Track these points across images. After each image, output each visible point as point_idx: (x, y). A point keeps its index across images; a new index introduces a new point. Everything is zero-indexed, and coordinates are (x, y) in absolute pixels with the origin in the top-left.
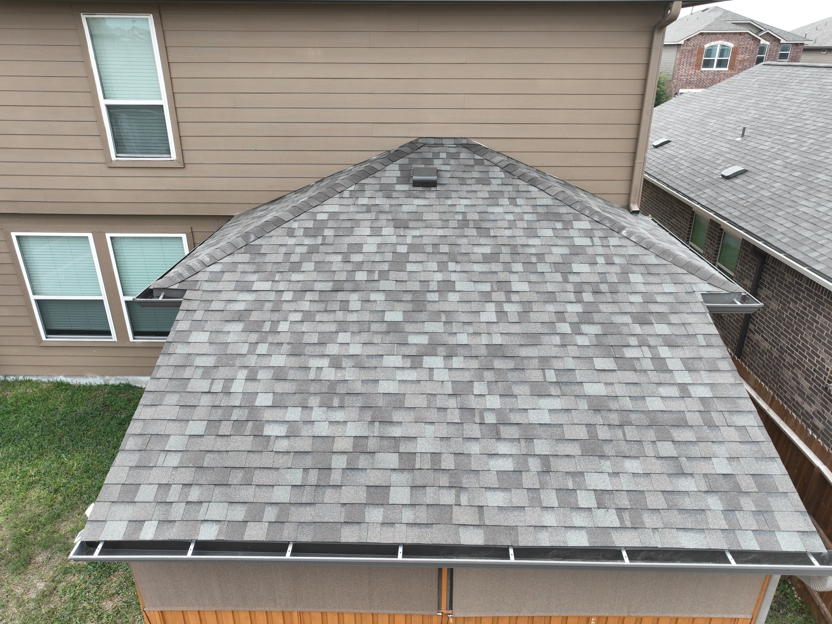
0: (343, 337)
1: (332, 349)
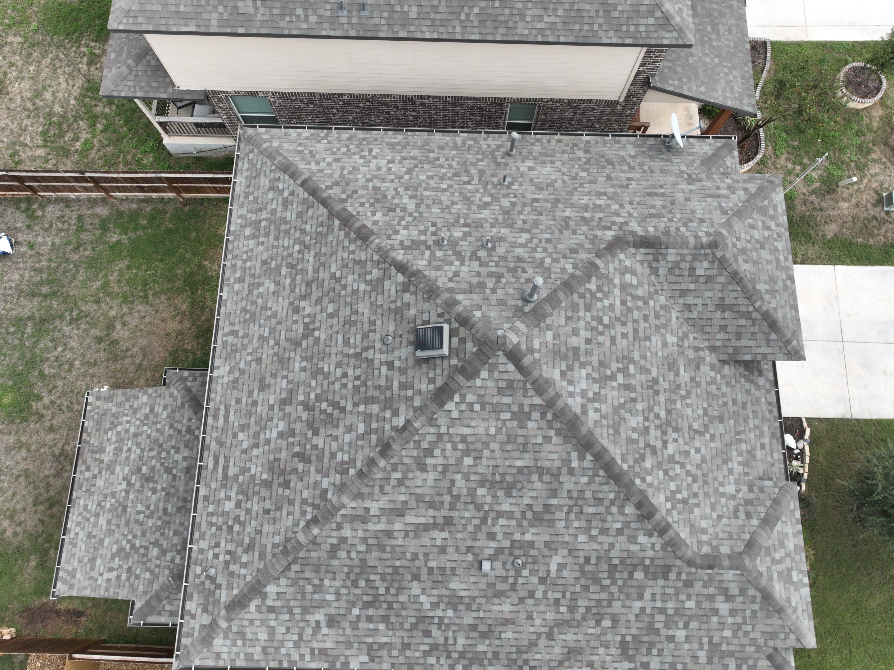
0: (138, 451)
1: (134, 448)
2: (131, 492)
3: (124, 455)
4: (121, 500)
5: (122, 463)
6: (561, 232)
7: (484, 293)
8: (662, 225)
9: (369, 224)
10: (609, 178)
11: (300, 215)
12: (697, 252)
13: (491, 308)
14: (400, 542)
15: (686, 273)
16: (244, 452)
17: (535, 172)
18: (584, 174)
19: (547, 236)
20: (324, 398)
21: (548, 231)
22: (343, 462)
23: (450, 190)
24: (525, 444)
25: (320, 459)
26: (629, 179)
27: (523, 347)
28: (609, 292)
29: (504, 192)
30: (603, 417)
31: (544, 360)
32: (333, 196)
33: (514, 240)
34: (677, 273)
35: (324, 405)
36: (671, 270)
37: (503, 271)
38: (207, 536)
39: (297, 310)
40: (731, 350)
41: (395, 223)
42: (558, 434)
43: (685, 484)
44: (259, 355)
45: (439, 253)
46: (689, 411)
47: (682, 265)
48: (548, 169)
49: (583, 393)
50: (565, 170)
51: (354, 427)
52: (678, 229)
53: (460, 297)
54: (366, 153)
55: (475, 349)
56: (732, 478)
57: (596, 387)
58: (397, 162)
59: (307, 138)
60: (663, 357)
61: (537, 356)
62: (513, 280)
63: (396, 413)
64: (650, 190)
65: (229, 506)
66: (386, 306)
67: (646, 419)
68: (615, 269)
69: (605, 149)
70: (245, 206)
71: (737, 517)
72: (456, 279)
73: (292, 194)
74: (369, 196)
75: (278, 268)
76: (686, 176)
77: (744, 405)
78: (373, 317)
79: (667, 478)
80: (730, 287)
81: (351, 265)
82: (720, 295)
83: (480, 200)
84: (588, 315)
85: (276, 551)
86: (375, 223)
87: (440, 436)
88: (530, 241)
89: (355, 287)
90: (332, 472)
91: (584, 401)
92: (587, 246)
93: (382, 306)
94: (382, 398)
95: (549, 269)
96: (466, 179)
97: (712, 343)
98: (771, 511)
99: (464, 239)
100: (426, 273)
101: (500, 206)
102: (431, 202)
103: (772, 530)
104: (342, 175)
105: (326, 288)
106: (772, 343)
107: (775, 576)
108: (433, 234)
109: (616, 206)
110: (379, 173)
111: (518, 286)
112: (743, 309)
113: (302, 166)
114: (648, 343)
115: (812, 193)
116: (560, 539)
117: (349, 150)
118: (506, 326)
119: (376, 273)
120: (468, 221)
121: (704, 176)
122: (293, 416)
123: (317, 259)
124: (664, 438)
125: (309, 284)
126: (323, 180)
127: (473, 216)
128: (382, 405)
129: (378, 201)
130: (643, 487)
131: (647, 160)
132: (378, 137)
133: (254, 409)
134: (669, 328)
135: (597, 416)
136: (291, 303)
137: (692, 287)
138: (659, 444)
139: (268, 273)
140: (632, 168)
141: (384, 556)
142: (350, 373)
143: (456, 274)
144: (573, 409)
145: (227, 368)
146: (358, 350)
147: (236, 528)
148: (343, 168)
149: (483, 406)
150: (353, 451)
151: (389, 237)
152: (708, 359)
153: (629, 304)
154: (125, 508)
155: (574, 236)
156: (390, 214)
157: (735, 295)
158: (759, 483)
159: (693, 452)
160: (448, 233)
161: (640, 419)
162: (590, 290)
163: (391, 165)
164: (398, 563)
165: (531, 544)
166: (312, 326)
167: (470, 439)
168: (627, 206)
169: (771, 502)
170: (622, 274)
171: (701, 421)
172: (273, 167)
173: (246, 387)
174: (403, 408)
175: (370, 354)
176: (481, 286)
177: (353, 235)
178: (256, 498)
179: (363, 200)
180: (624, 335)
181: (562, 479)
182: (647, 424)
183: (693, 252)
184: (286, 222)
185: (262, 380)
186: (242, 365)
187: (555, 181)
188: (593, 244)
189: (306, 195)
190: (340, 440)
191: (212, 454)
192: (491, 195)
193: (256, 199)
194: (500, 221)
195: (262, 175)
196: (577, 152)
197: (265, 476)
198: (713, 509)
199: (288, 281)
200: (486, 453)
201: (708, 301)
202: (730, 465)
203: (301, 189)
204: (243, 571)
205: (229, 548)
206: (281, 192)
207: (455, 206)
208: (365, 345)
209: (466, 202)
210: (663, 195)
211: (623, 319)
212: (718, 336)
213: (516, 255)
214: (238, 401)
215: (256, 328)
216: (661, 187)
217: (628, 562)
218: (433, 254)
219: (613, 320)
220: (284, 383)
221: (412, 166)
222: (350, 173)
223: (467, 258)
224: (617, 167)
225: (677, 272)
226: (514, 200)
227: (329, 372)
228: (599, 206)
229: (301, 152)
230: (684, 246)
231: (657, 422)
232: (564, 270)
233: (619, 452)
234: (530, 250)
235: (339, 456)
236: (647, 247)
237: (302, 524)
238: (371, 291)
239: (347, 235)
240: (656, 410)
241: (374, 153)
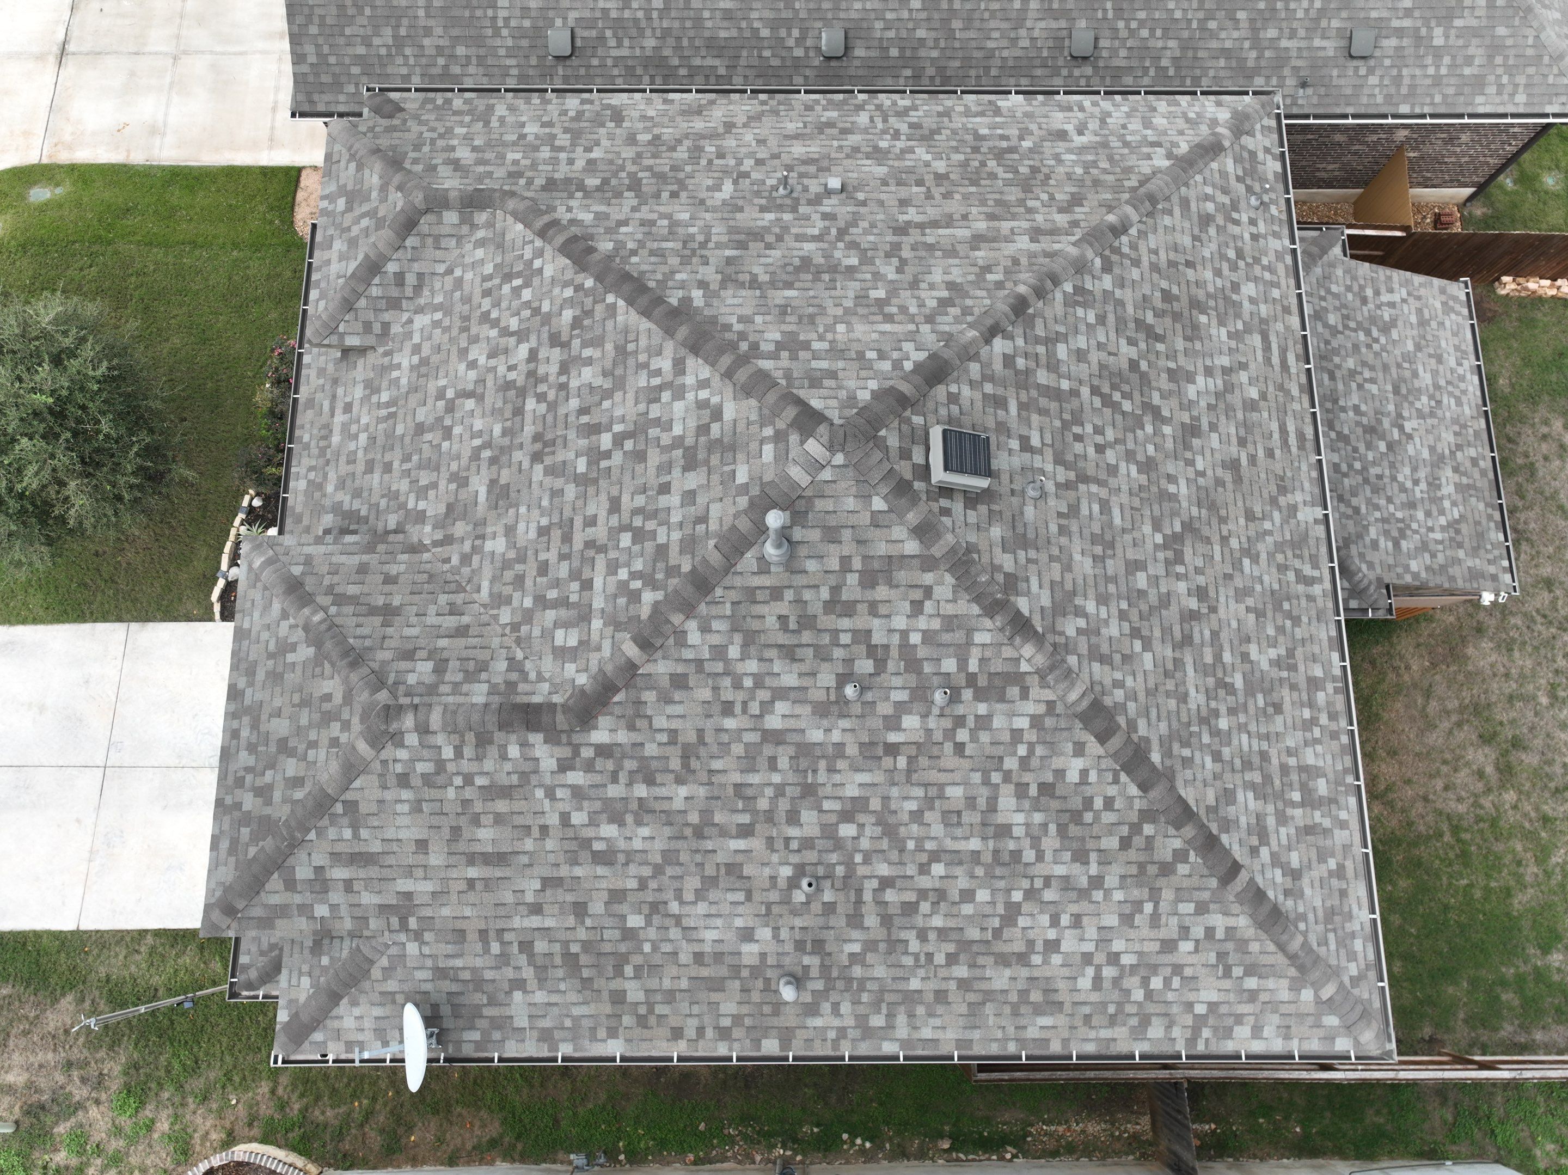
0: (1400, 478)
1: (1409, 484)
2: (1393, 414)
3: (1422, 474)
4: (1406, 405)
5: (1421, 463)
6: (700, 732)
7: (865, 558)
8: (488, 765)
9: (1093, 747)
10: (580, 910)
11: (1228, 796)
12: (426, 699)
13: (853, 520)
14: (974, 210)
15: (453, 664)
16: (1243, 366)
17: (739, 922)
18: (635, 921)
19: (730, 723)
20: (1130, 422)
21: (725, 738)
22: (1085, 305)
23: (924, 858)
24: (784, 313)
25: (1121, 323)
26: (536, 909)
27: (794, 438)
28: (615, 596)
29: (810, 856)
30: (646, 365)
31: (754, 428)
32: (1171, 831)
33: (799, 710)
34: (472, 663)
35: (1127, 406)
36: (483, 667)
37: (826, 621)
38: (1272, 256)
39: (1201, 593)
40: (381, 548)
41: (1039, 751)
42: (727, 327)
43: (504, 304)
44: (1251, 525)
45: (949, 665)
46: (478, 424)
47: (459, 677)
48: (710, 935)
49: (679, 393)
50: (675, 933)
51: (1074, 358)
52: (459, 753)
53: (912, 547)
54: (1109, 972)
55: (883, 433)
56: (416, 339)
57: (655, 411)
58: (1039, 947)
59: (1239, 1019)
60: (517, 506)
61: (768, 431)
62: (807, 595)
63: (1008, 360)
64: (498, 873)
65: (1249, 289)
66: (1044, 557)
67: (563, 387)
68: (599, 649)
69: (577, 1011)
70: (1338, 849)
71: (420, 276)
72: (917, 595)
73: (1254, 851)
74: (1096, 830)
75: (1250, 691)
76: (413, 923)
77: (370, 467)
78: (1064, 540)
79: (535, 305)
80: (368, 643)
81: (1117, 658)
82: (390, 631)
83: (861, 826)
84: (661, 539)
85: (1167, 205)
86: (1079, 750)
87: (930, 319)
88: (767, 707)
89: (1103, 613)
90: (1098, 296)
91: (679, 380)
92: (649, 696)
93: (1052, 559)
94: (1034, 393)
95: (734, 629)
96: (890, 896)
97: (416, 557)
98: (360, 290)
99: (901, 708)
100: (976, 609)
101: (821, 811)
102: (966, 818)
103: (367, 256)
104: (1155, 896)
105: (1155, 621)
106: (302, 559)
107: (374, 194)
108: (960, 721)
109: (578, 818)
110: (1074, 908)
111: (800, 580)
112: (349, 609)
113: (1243, 922)
114: (544, 521)
115: (80, 1106)
116: (719, 215)
117: (1145, 982)
118: (826, 475)
119: (1071, 627)
120: (887, 762)
121: (373, 924)
122: (1174, 402)
123: (1181, 689)
124: (532, 365)
125: (1187, 640)
126: (1195, 881)
127: (878, 777)
128: (1031, 380)
129: (1076, 817)
130: (579, 278)
131: (489, 975)
132: (1083, 1031)
133: (1242, 432)
134: (498, 565)
135: (655, 364)
136: (1213, 610)
137: (443, 643)
138: (542, 354)
139: (1267, 685)
140: (526, 947)
141: (997, 196)
142: (1091, 450)
143: (917, 608)
144: (700, 361)
145: (1300, 516)
146: (1082, 487)
147: (1231, 254)
148: (1155, 920)
149: (861, 356)
150: (1071, 319)
151: (1051, 705)
152: (428, 529)
153: (575, 586)
154: (1396, 391)
155: (674, 724)
156: (1049, 778)
157: (359, 631)
158: (370, 340)
159: (482, 360)
160: (932, 723)
161: (574, 384)
162: (655, 588)
163: (1052, 934)
164: (973, 189)
165: (763, 209)
166: (1170, 554)
167: (880, 318)
168: (553, 820)
169: (357, 305)
170: (584, 644)
171: (458, 415)
172: (1302, 926)
173: (1263, 476)
174: (998, 366)
175: (1062, 475)
176: (869, 579)
177: (1122, 721)
178: (1211, 289)
179: (1108, 818)
180: (591, 522)
181: (719, 277)
182: (563, 379)
183: (435, 699)
184: (1252, 786)
185: (1238, 480)
186: (1276, 515)
187: (700, 895)
188: (639, 703)
189: (1224, 838)
190: (1093, 342)
191: (1294, 377)
192: (838, 844)
193: (1322, 859)
194: (822, 764)
195: (1320, 913)
196: (640, 996)
197: (1203, 319)
198: (459, 283)
199: (1227, 657)
200: (849, 303)
201: (413, 620)
202: (416, 359)
203: (1238, 859)
204: (1209, 190)
205: (1236, 230)
206: (1276, 860)
207: (913, 806)
208: (1071, 494)
209: (892, 820)
210: (471, 859)
211: (591, 553)
212: (403, 568)
213: (796, 667)
214: (1270, 453)
215: (1266, 578)
216: (471, 883)
217: (609, 194)
218: (963, 663)
219: (610, 544)
220: (1200, 465)
221: (1006, 934)
222: (1138, 906)
223: (894, 653)
224: (557, 948)
225: (471, 666)
226: (793, 832)
227: (1128, 462)
228: (611, 821)
229: (1250, 971)
230: (451, 708)
231: (542, 388)
232: (705, 629)
233: (620, 318)
234: (768, 681)
235: (1091, 319)
236: (528, 705)
237: (1133, 231)
238: (1074, 593)
239: (1132, 726)
240: (543, 408)
241: (1090, 971)
